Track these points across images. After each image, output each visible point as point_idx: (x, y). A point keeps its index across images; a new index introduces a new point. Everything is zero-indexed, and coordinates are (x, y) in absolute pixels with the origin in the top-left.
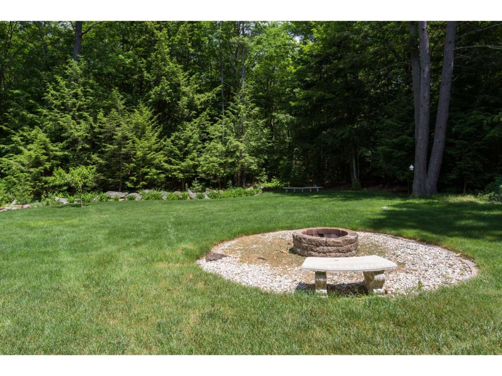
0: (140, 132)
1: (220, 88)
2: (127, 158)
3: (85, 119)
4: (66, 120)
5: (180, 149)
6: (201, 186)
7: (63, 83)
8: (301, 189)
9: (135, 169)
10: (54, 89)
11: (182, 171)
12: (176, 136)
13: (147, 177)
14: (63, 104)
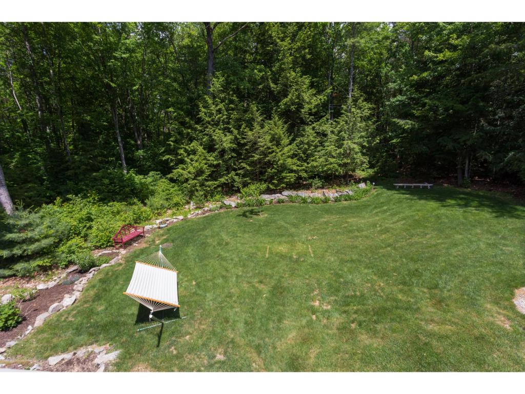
0: (276, 141)
1: (331, 89)
2: (270, 164)
3: (231, 132)
4: (218, 134)
5: (304, 153)
6: (321, 183)
7: (210, 101)
8: (411, 186)
9: (276, 174)
10: (204, 107)
11: (306, 171)
12: (301, 141)
13: (286, 180)
14: (213, 120)
